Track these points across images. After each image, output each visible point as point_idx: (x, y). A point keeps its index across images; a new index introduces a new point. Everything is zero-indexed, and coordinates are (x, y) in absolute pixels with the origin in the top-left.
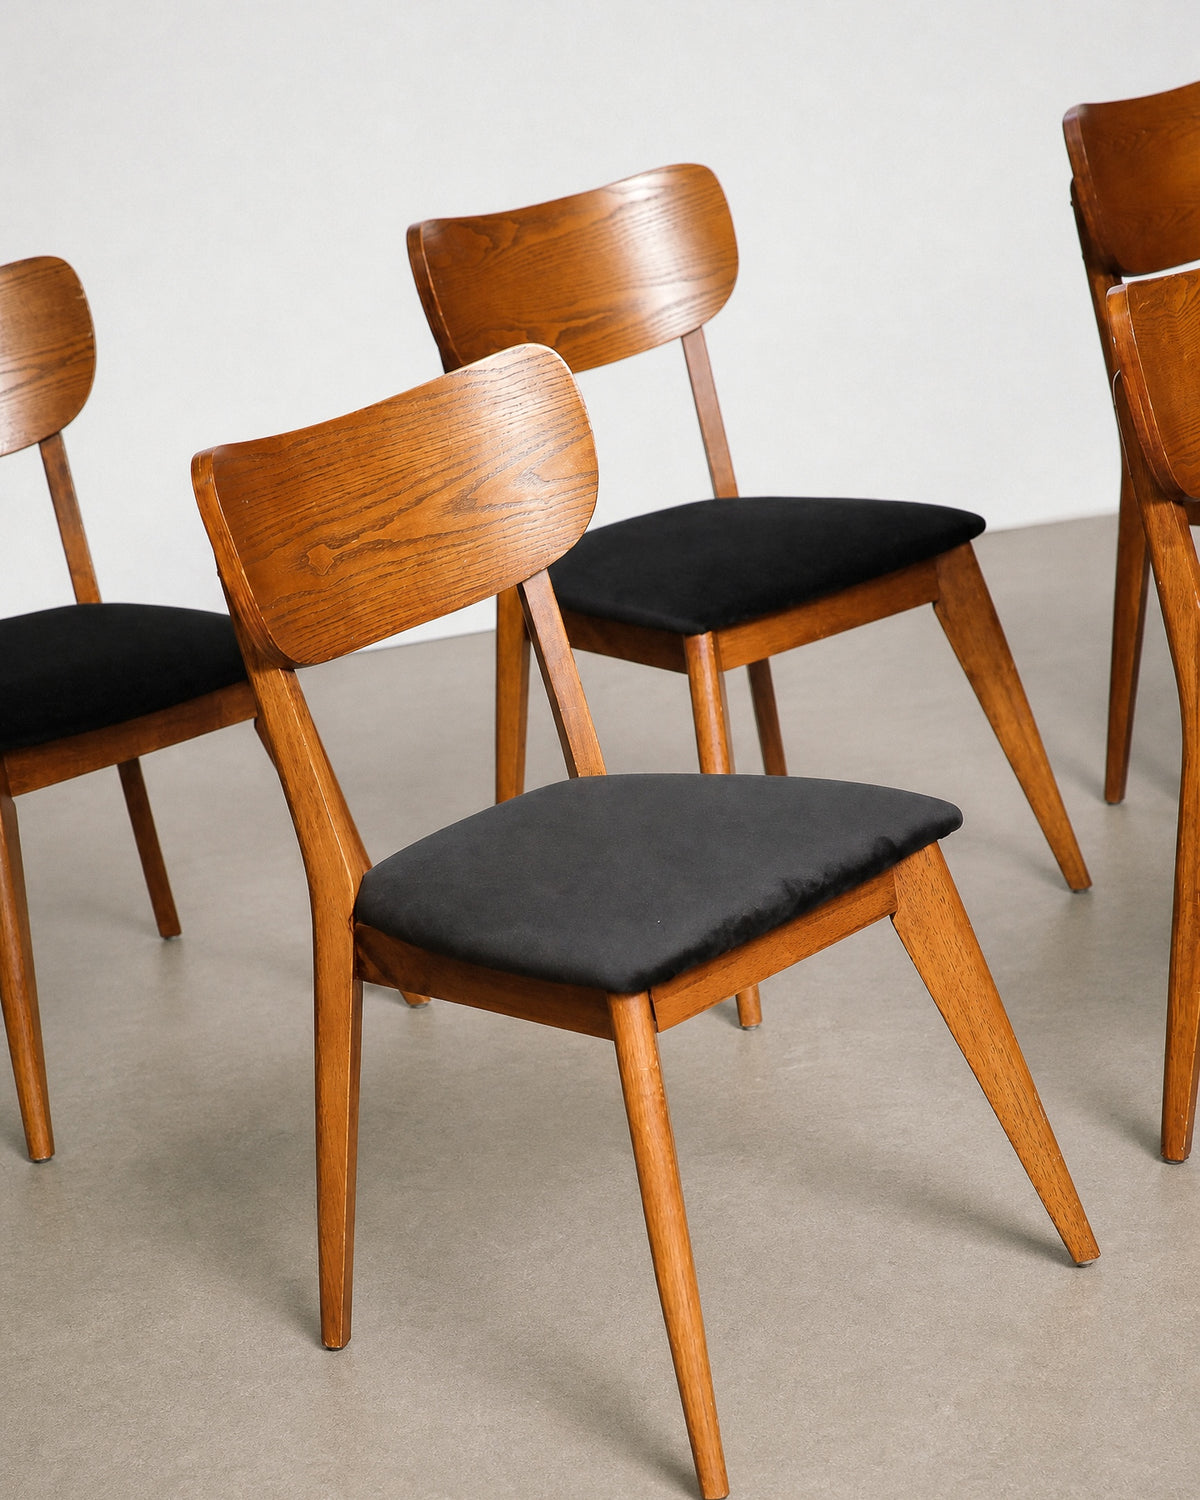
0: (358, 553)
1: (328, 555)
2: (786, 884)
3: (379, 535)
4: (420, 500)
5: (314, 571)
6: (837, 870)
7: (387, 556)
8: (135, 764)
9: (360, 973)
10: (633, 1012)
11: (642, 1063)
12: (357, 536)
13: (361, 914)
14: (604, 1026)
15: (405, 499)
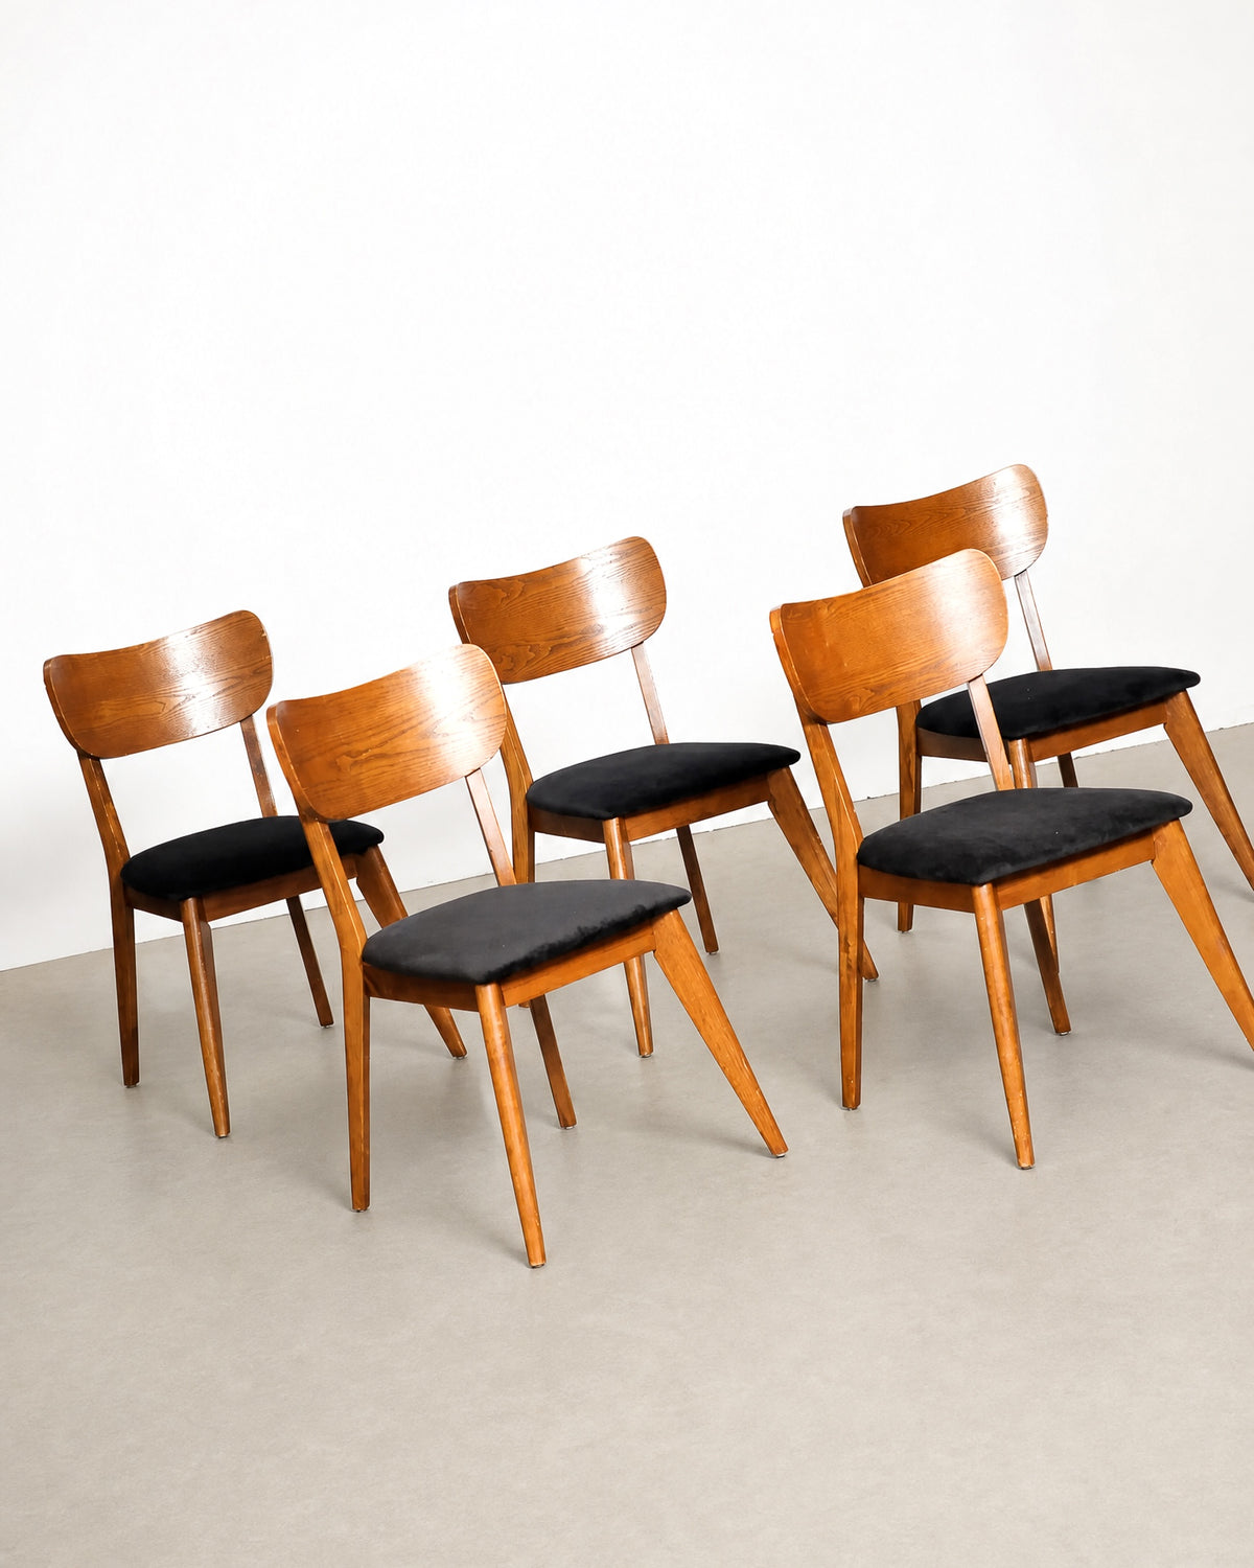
0: (367, 760)
1: (348, 760)
2: (579, 929)
3: (377, 751)
4: (403, 732)
5: (339, 769)
6: (609, 920)
7: (384, 762)
8: (297, 900)
9: (368, 993)
10: (489, 993)
11: (495, 1023)
12: (366, 751)
13: (365, 958)
14: (472, 1004)
15: (396, 731)
